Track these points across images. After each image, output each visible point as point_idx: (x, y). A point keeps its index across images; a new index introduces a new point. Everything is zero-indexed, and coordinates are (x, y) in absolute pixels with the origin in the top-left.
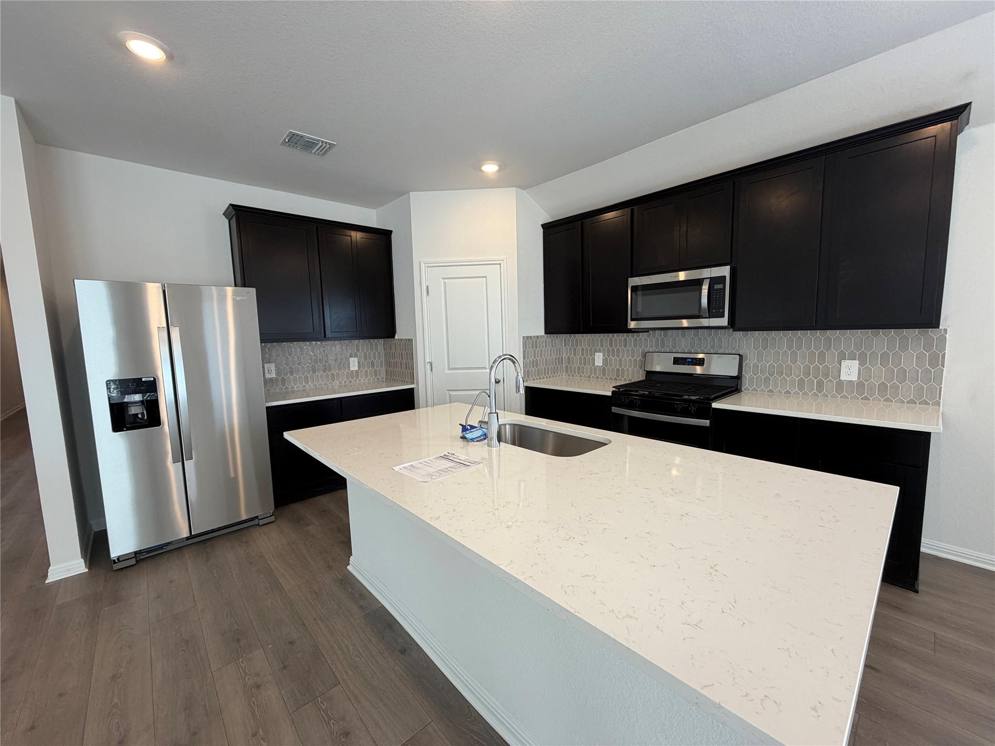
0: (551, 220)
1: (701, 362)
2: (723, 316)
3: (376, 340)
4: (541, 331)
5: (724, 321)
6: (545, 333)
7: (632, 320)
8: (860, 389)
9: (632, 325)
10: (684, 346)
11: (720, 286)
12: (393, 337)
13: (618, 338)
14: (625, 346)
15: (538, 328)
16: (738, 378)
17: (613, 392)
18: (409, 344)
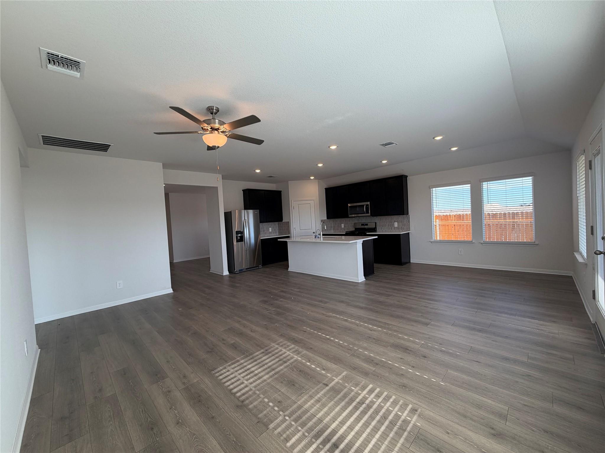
0: (328, 187)
1: (367, 225)
2: (369, 213)
3: (269, 223)
4: (326, 218)
5: (369, 214)
6: (327, 219)
7: (350, 214)
8: (398, 228)
9: (350, 216)
10: (364, 221)
11: (367, 206)
12: (282, 221)
13: (347, 219)
14: (349, 221)
15: (325, 218)
16: (376, 228)
17: (346, 233)
18: (288, 224)
